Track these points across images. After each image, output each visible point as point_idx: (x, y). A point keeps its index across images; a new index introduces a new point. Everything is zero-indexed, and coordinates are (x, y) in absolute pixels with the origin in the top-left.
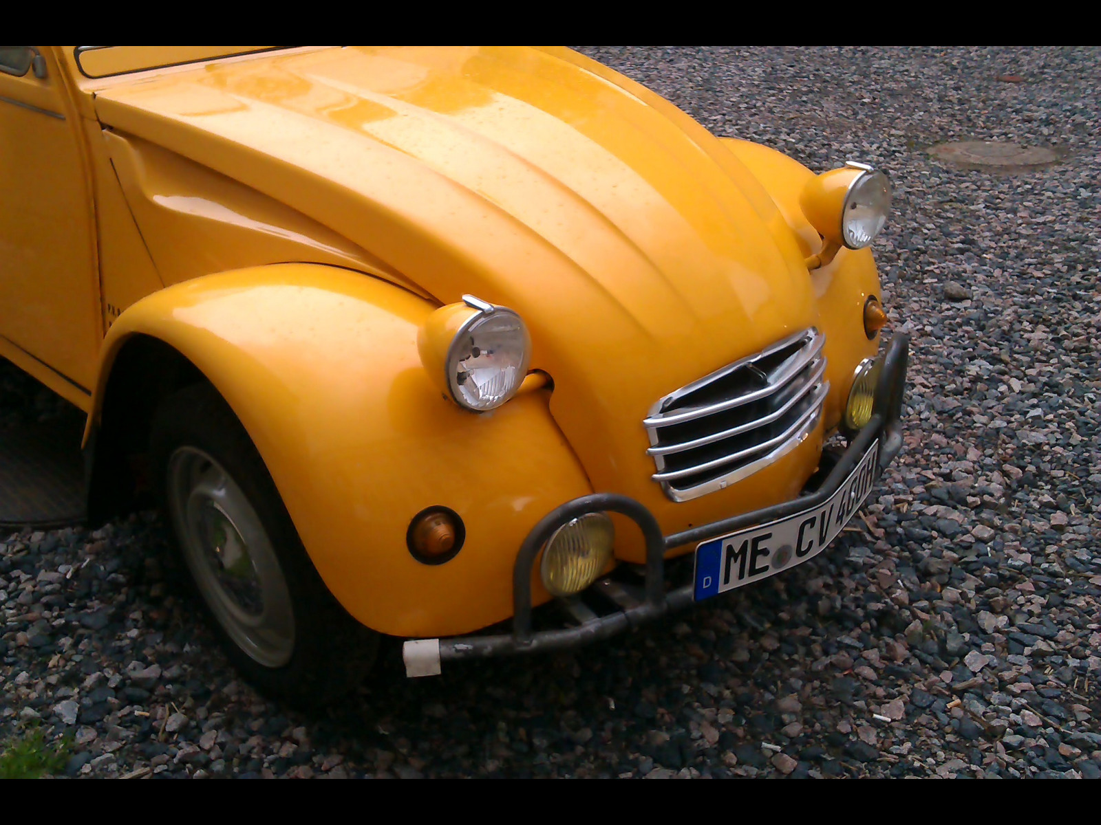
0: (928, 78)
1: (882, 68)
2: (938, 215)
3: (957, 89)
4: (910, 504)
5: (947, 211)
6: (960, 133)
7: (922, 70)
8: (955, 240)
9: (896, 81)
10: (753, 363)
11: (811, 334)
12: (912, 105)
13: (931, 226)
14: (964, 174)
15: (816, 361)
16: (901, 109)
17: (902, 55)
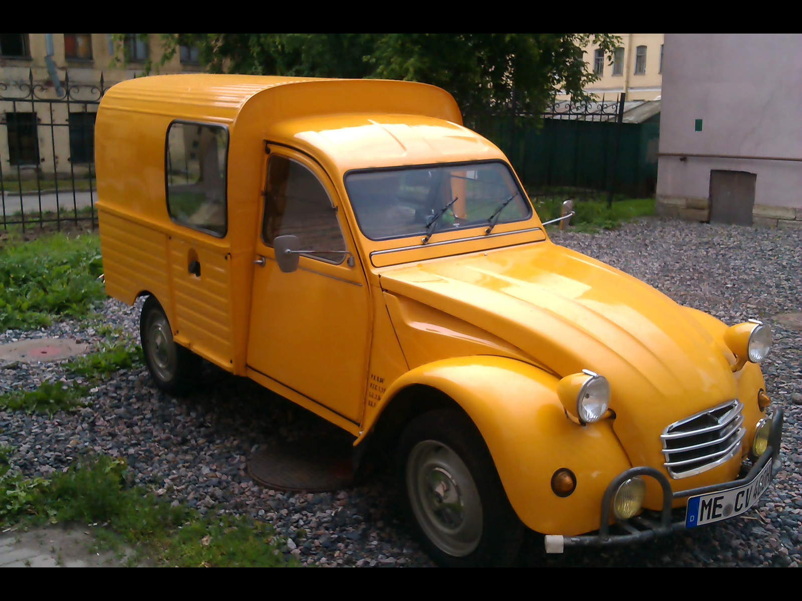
0: (768, 273)
1: (737, 266)
2: (783, 356)
3: (787, 280)
4: (784, 508)
5: (788, 354)
6: (792, 308)
7: (763, 267)
8: (795, 371)
9: (746, 274)
10: (711, 413)
11: (736, 402)
12: (759, 289)
13: (780, 362)
14: (797, 333)
15: (739, 416)
16: (752, 291)
17: (749, 258)
